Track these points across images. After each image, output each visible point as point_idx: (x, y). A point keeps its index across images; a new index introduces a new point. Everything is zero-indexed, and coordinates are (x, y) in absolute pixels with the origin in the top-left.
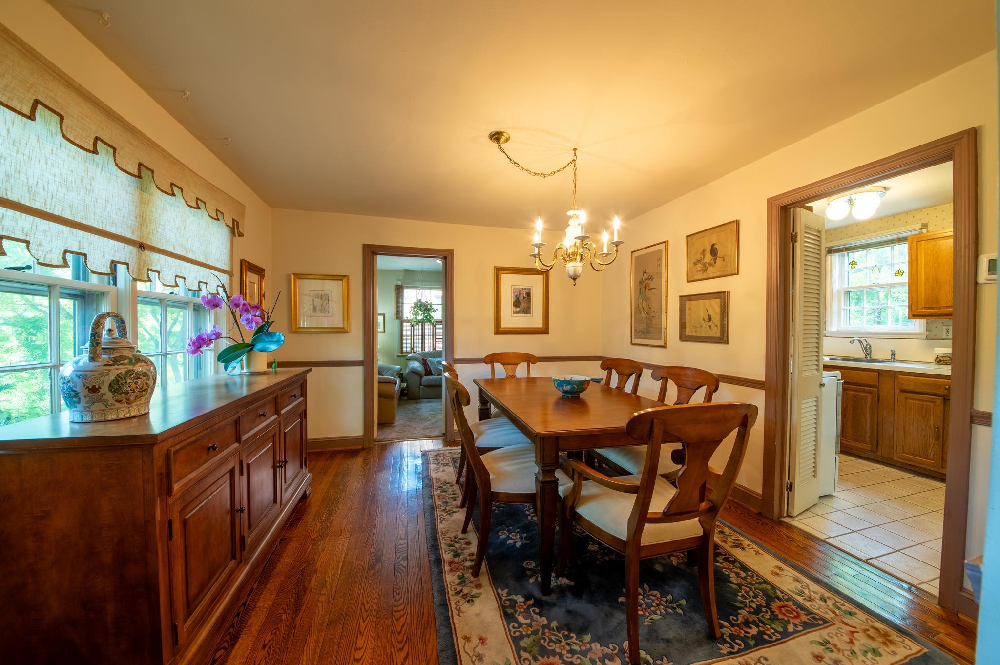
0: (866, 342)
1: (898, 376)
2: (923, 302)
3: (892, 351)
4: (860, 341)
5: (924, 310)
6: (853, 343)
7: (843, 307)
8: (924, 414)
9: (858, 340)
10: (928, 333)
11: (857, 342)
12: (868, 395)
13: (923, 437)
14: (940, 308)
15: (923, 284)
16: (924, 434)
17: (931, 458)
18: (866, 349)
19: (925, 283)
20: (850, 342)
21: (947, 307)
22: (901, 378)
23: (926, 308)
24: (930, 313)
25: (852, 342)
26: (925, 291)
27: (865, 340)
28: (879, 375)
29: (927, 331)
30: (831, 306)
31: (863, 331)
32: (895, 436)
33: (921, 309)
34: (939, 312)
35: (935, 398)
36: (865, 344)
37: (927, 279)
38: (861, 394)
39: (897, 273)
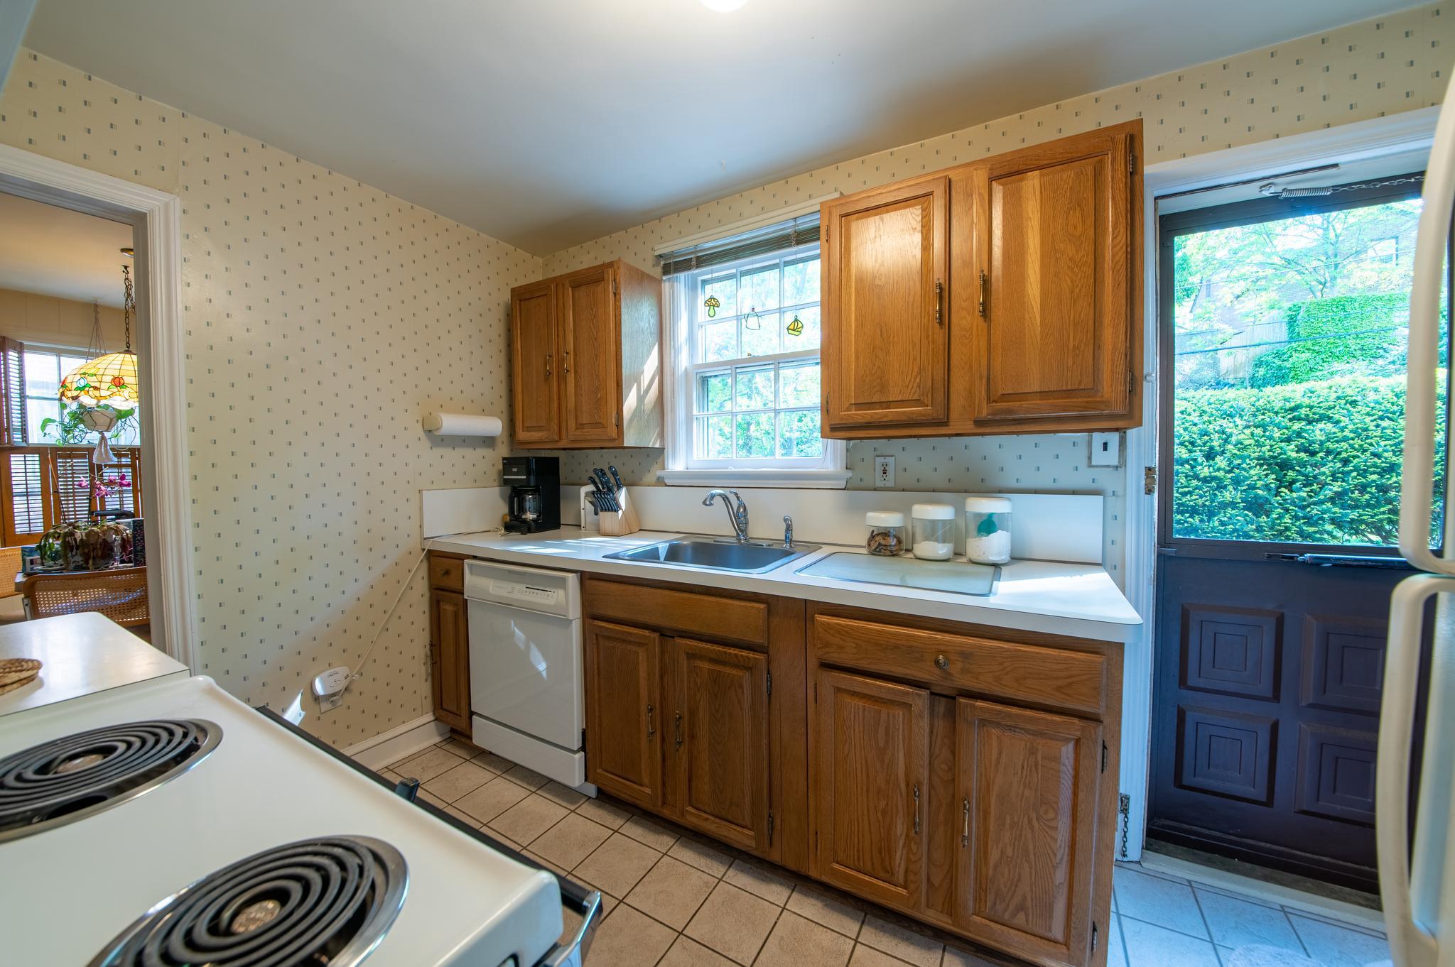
0: (738, 498)
1: (813, 619)
2: (853, 388)
3: (785, 520)
4: (725, 498)
5: (853, 412)
6: (711, 504)
7: (695, 412)
8: (881, 744)
9: (720, 495)
10: (849, 474)
11: (718, 502)
12: (746, 677)
13: (879, 815)
14: (887, 404)
15: (853, 338)
16: (882, 804)
17: (901, 880)
18: (737, 517)
19: (856, 332)
20: (704, 503)
21: (902, 403)
22: (822, 623)
23: (859, 406)
24: (868, 419)
25: (707, 502)
26: (857, 358)
27: (736, 494)
28: (769, 611)
29: (847, 468)
30: (673, 410)
31: (732, 469)
32: (811, 802)
33: (848, 409)
34: (886, 415)
35: (908, 693)
36: (735, 503)
37: (860, 324)
38: (728, 670)
39: (792, 327)
